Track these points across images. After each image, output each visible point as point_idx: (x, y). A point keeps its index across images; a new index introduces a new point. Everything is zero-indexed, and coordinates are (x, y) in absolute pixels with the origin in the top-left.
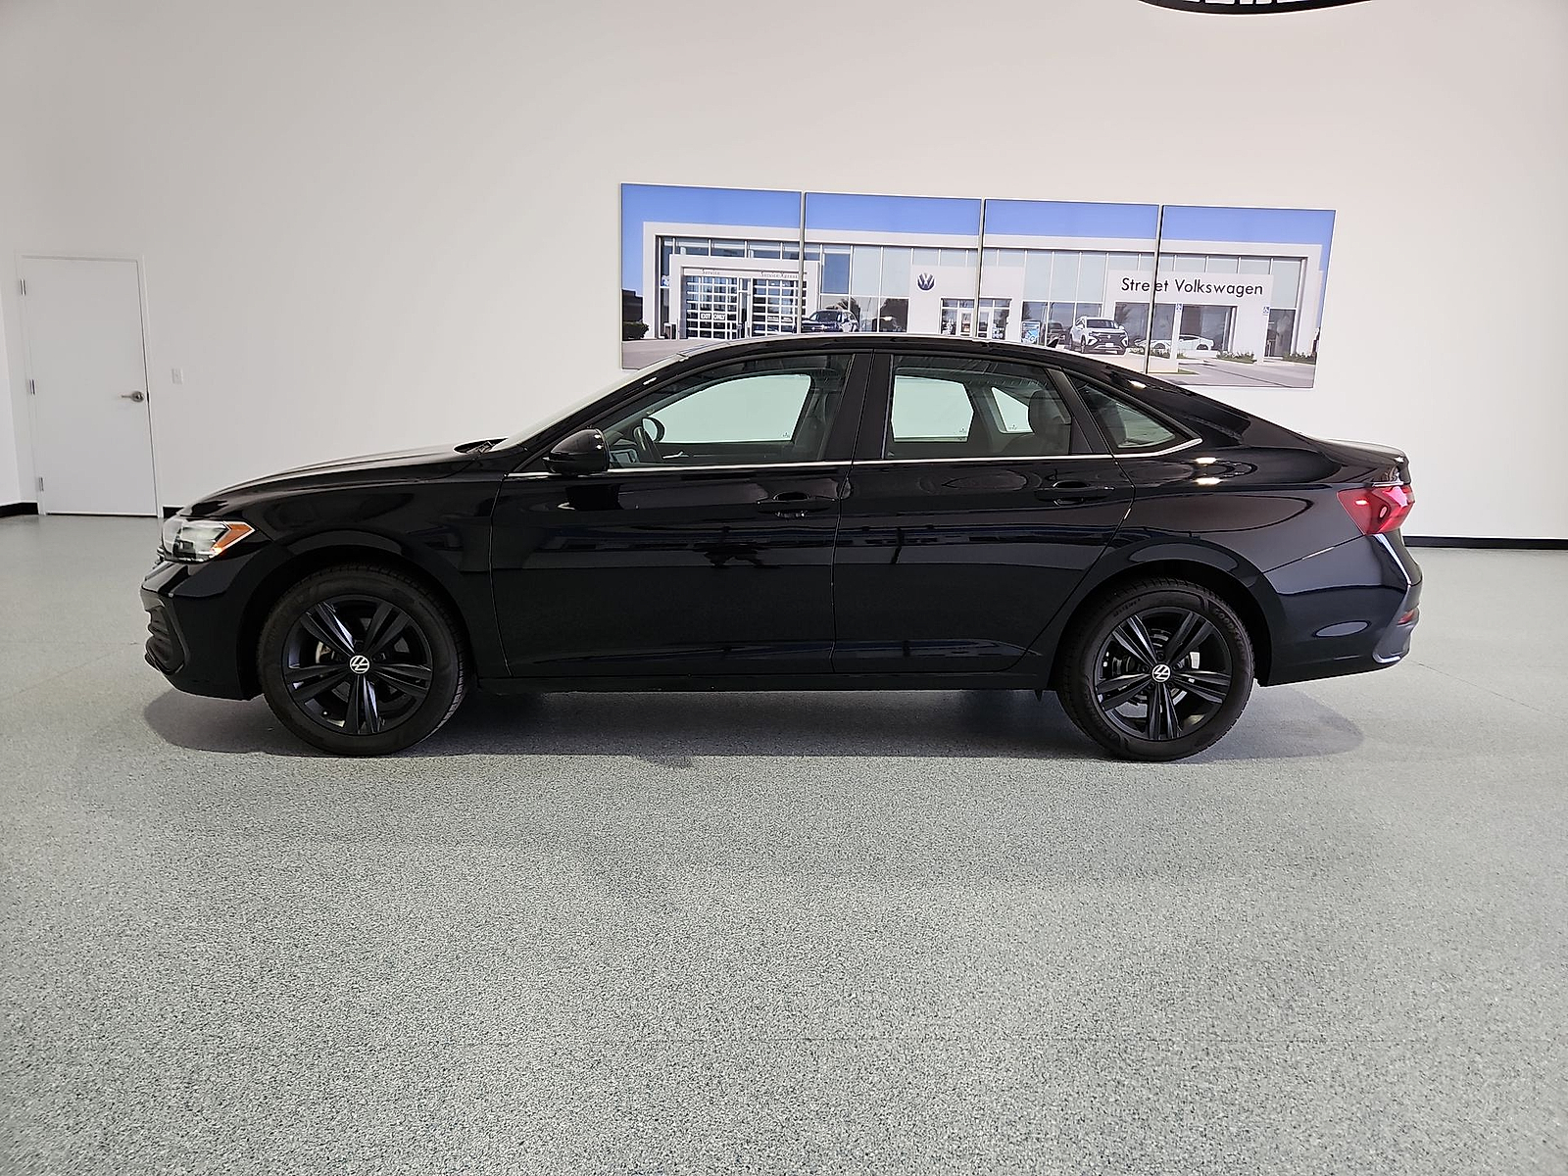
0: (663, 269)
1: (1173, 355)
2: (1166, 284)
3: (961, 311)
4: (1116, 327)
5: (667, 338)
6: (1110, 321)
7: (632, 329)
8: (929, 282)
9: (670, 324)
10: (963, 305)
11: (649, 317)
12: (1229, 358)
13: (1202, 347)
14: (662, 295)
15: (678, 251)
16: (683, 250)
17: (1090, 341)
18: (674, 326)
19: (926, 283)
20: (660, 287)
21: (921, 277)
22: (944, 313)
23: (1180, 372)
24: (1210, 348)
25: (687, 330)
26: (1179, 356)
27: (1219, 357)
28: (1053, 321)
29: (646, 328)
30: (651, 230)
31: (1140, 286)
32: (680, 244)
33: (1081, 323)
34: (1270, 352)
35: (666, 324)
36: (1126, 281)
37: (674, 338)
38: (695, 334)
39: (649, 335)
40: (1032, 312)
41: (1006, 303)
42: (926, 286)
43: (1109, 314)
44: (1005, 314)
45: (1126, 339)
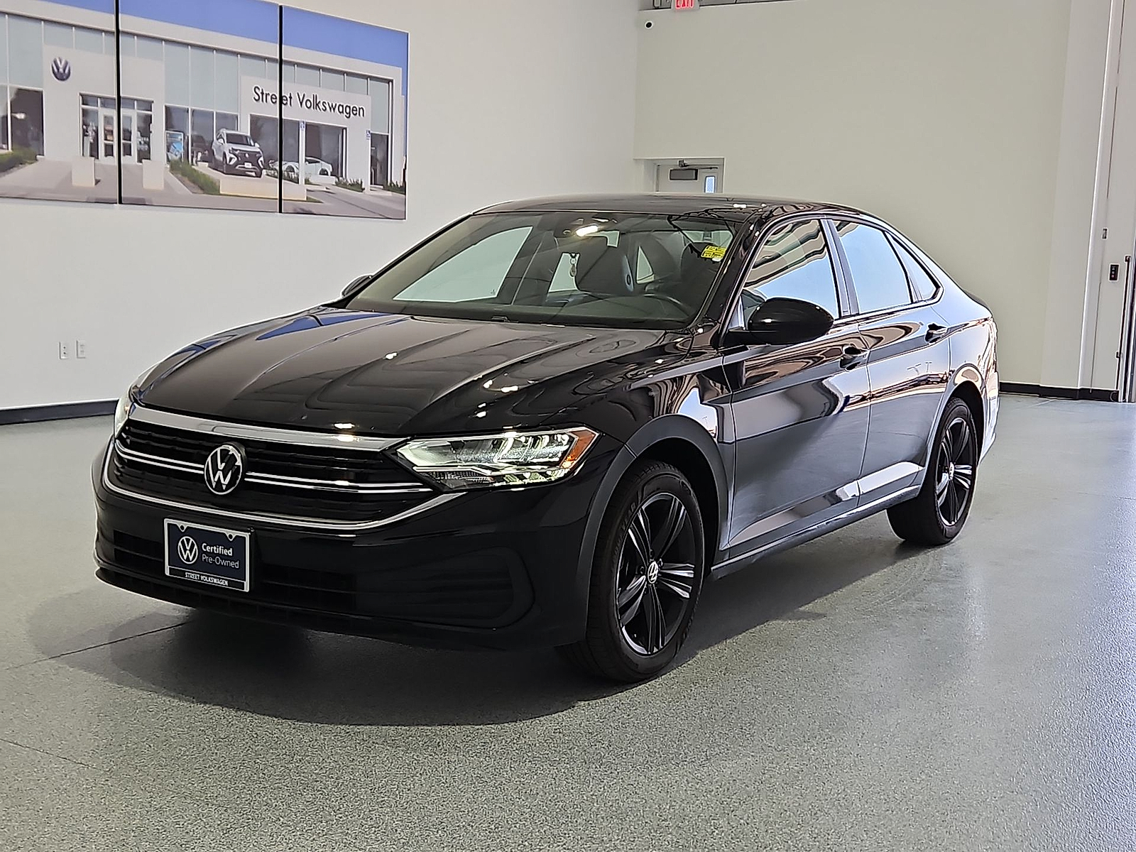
1: (302, 181)
2: (291, 98)
3: (103, 112)
4: (253, 144)
6: (246, 137)
8: (64, 71)
10: (104, 105)
12: (345, 186)
13: (324, 172)
17: (231, 159)
19: (61, 70)
21: (55, 62)
22: (85, 113)
23: (308, 200)
24: (329, 174)
26: (307, 182)
27: (337, 184)
28: (195, 133)
31: (269, 98)
33: (221, 137)
34: (374, 181)
36: (257, 90)
40: (175, 122)
41: (148, 105)
42: (62, 75)
43: (245, 129)
44: (148, 120)
45: (262, 159)
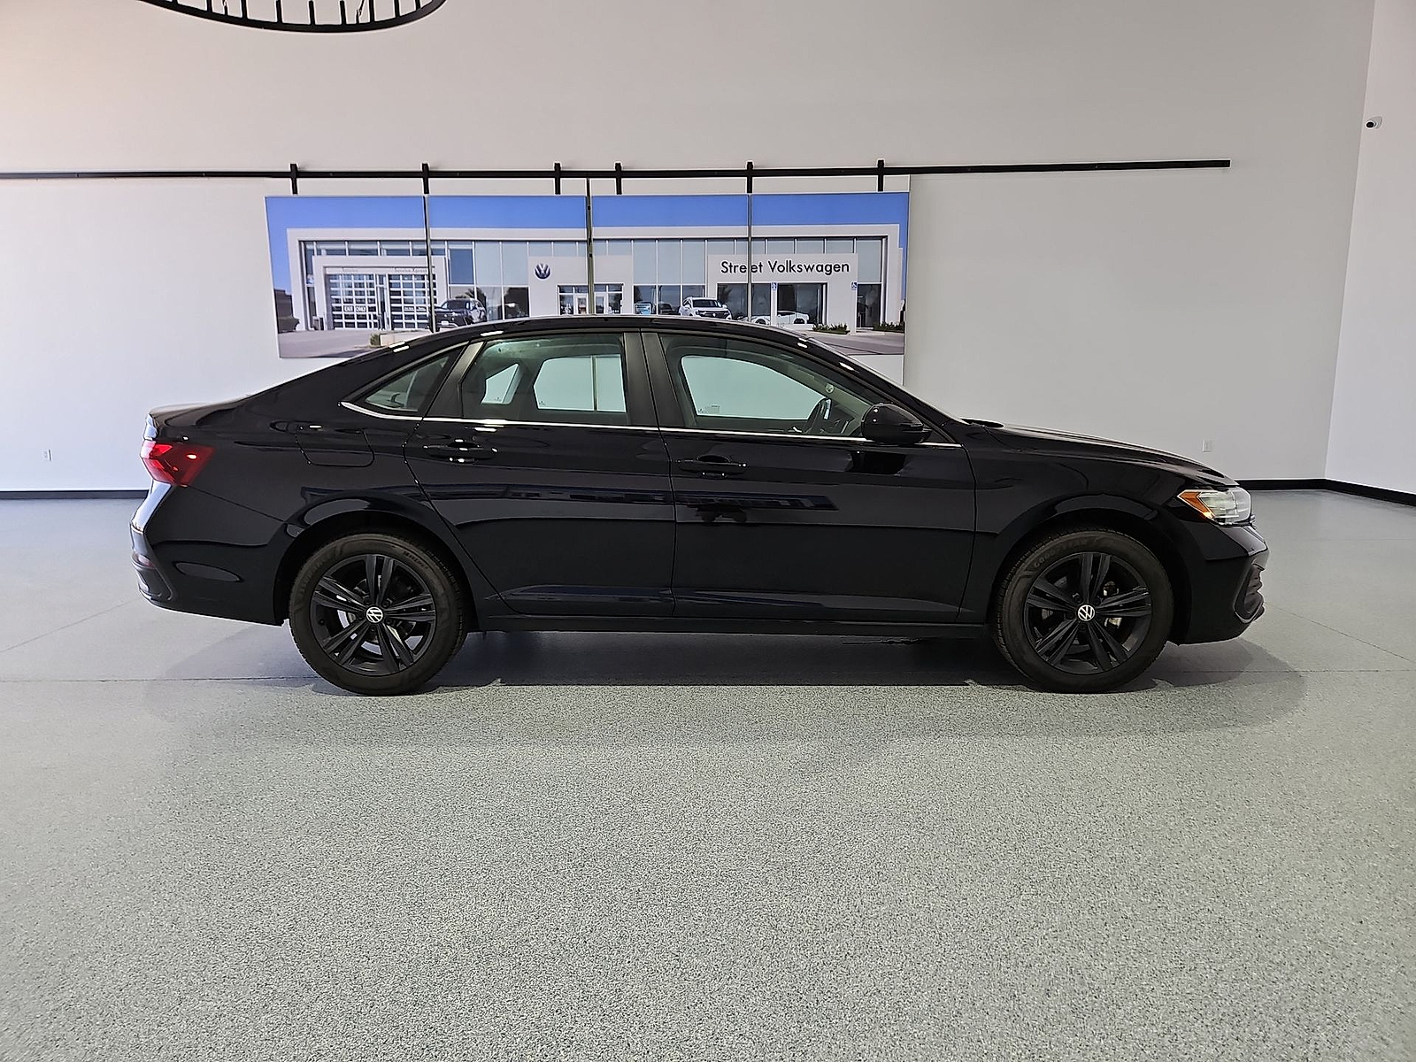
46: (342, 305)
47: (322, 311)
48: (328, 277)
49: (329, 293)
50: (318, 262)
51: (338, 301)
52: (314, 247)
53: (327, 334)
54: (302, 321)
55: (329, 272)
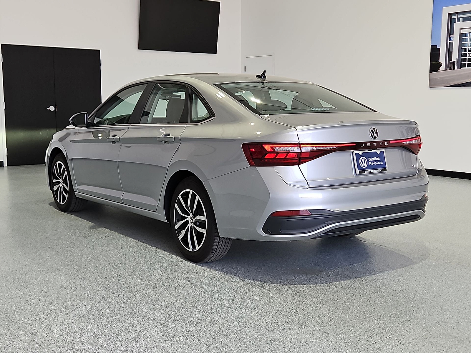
0: (451, 31)
5: (450, 69)
7: (435, 66)
9: (452, 61)
11: (442, 59)
14: (450, 46)
15: (459, 21)
16: (461, 19)
18: (454, 62)
20: (449, 42)
25: (461, 64)
29: (441, 65)
30: (447, 10)
32: (460, 16)
35: (450, 62)
37: (454, 69)
38: (464, 66)
39: (442, 68)
46: (467, 53)
47: (455, 57)
48: (461, 35)
49: (461, 45)
50: (457, 26)
51: (465, 50)
52: (456, 17)
53: (456, 72)
54: (443, 65)
55: (463, 31)
